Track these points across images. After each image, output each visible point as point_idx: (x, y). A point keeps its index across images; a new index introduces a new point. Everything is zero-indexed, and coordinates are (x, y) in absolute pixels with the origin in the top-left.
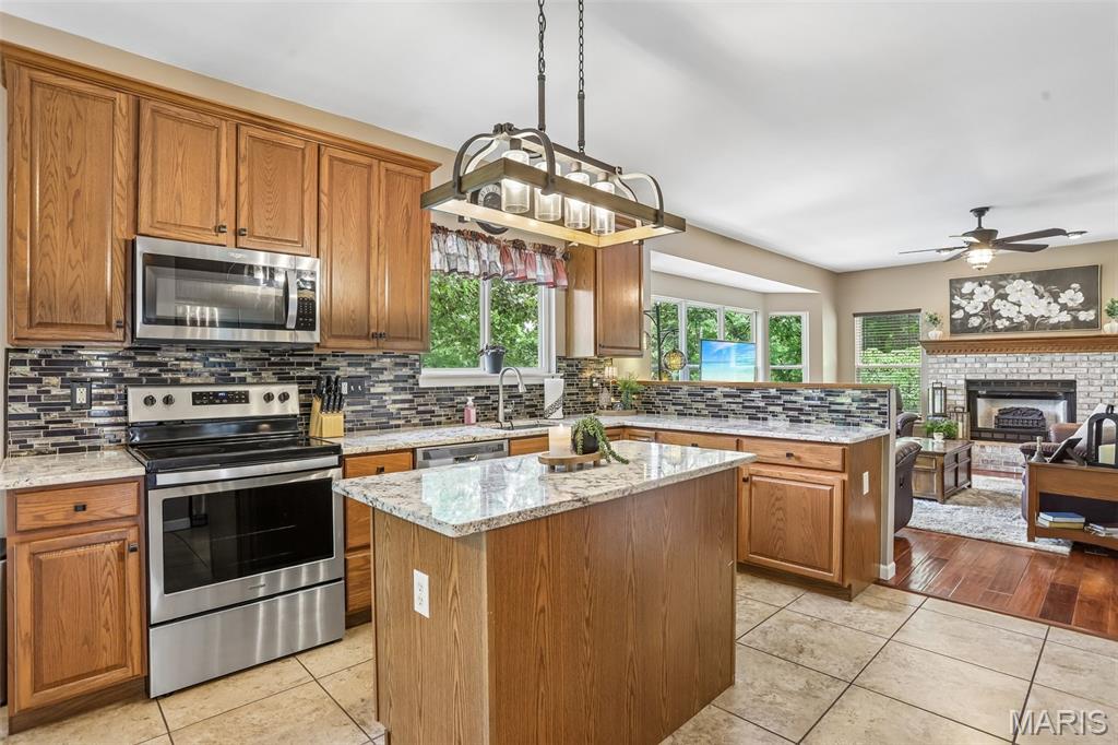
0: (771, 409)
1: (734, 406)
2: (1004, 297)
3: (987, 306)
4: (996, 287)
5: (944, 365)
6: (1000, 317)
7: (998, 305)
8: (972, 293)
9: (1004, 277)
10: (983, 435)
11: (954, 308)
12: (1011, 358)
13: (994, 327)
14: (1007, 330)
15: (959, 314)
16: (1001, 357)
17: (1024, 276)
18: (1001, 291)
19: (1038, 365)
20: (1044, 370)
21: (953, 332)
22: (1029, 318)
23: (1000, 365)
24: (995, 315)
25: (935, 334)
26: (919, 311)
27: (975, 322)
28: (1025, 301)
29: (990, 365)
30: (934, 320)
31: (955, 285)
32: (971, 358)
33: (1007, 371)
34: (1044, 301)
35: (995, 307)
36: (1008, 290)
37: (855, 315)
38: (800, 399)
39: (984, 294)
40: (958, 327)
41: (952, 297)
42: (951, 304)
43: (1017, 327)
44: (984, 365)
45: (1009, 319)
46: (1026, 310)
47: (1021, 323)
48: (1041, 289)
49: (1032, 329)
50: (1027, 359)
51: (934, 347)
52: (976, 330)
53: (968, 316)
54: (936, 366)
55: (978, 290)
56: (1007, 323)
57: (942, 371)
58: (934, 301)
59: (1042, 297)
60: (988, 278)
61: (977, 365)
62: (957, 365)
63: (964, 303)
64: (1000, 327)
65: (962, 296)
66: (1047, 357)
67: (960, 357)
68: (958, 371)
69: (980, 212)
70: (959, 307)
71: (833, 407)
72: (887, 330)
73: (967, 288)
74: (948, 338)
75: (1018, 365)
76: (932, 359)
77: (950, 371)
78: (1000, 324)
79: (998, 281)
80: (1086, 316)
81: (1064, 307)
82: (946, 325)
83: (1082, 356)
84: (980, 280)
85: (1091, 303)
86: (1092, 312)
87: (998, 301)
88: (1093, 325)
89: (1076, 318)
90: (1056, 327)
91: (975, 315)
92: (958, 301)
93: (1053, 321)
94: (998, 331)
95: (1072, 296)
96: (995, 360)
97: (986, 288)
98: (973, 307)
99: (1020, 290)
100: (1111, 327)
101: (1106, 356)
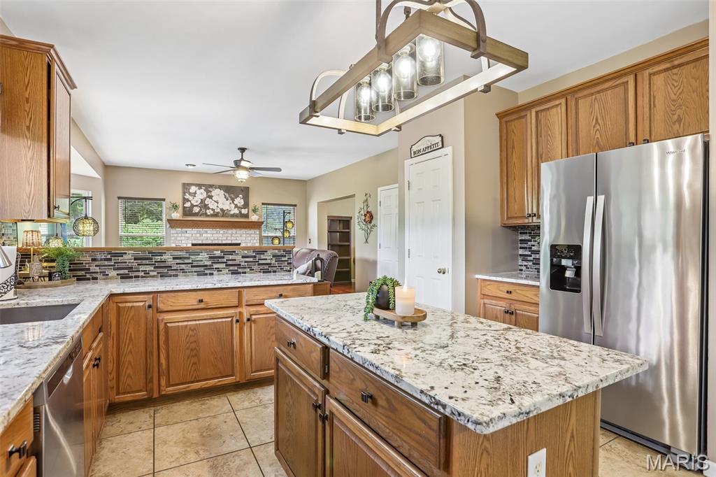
0: (215, 266)
1: (183, 266)
2: (211, 197)
3: (203, 201)
4: (208, 192)
5: (180, 235)
6: (209, 208)
7: (208, 201)
8: (195, 193)
9: (211, 186)
11: (185, 200)
12: (214, 231)
13: (206, 213)
14: (212, 215)
15: (188, 205)
16: (210, 231)
17: (220, 187)
18: (209, 194)
19: (226, 235)
20: (229, 238)
21: (184, 215)
22: (222, 210)
23: (209, 235)
24: (206, 207)
25: (176, 215)
26: (164, 200)
27: (196, 210)
28: (220, 201)
30: (175, 207)
31: (186, 187)
32: (195, 231)
33: (212, 238)
34: (228, 202)
35: (206, 203)
36: (213, 194)
37: (119, 198)
38: (238, 258)
39: (201, 194)
40: (188, 212)
41: (184, 193)
42: (184, 198)
43: (216, 215)
44: (201, 235)
45: (213, 210)
46: (221, 206)
47: (218, 213)
48: (227, 196)
49: (223, 216)
50: (222, 232)
51: (173, 223)
52: (196, 214)
53: (193, 206)
54: (176, 235)
55: (198, 192)
56: (212, 212)
57: (179, 238)
58: (172, 195)
59: (227, 200)
60: (204, 185)
61: (198, 235)
62: (187, 235)
63: (191, 198)
64: (209, 214)
65: (190, 194)
66: (230, 231)
67: (189, 230)
68: (188, 237)
69: (243, 150)
70: (188, 200)
73: (193, 189)
74: (181, 219)
75: (217, 235)
76: (173, 231)
77: (184, 238)
78: (209, 212)
79: (208, 188)
80: (244, 211)
81: (236, 206)
82: (180, 210)
83: (243, 231)
84: (200, 186)
85: (246, 205)
86: (247, 210)
87: (208, 199)
88: (247, 216)
89: (240, 212)
90: (233, 216)
91: (196, 206)
92: (187, 196)
93: (232, 213)
94: (207, 216)
95: (239, 201)
96: (207, 232)
97: (202, 191)
98: (196, 201)
99: (218, 194)
100: (254, 218)
101: (252, 231)
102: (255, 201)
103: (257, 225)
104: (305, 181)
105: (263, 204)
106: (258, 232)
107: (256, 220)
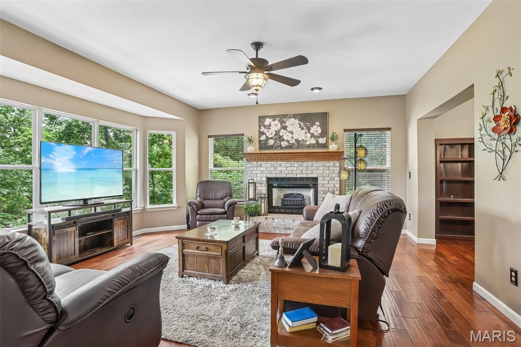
2: (285, 128)
3: (277, 133)
4: (282, 122)
5: (255, 169)
6: (283, 140)
7: (283, 132)
8: (270, 125)
9: (285, 116)
10: (276, 210)
11: (261, 133)
12: (288, 164)
13: (281, 145)
14: (287, 147)
15: (263, 138)
16: (284, 164)
17: (295, 116)
18: (284, 124)
19: (301, 168)
20: (304, 172)
21: (260, 148)
22: (297, 141)
23: (283, 169)
24: (281, 139)
25: (251, 149)
26: (243, 135)
27: (271, 142)
28: (295, 132)
29: (278, 169)
30: (250, 141)
31: (262, 119)
32: (269, 164)
33: (286, 172)
34: (304, 131)
35: (281, 134)
36: (287, 124)
37: (209, 137)
39: (275, 125)
40: (263, 145)
41: (260, 127)
42: (259, 131)
43: (290, 146)
44: (275, 168)
45: (288, 141)
46: (296, 136)
47: (293, 144)
48: (302, 124)
49: (298, 148)
50: (296, 165)
51: (252, 157)
52: (271, 147)
53: (268, 139)
54: (251, 169)
55: (273, 123)
56: (287, 144)
57: (254, 172)
58: (250, 130)
59: (302, 129)
60: (277, 116)
61: (272, 169)
62: (262, 169)
63: (266, 131)
64: (283, 146)
65: (265, 127)
66: (305, 164)
67: (263, 163)
68: (262, 171)
69: (258, 45)
70: (263, 133)
73: (268, 121)
74: (258, 151)
75: (291, 168)
76: (249, 165)
77: (258, 172)
78: (284, 144)
79: (282, 118)
80: (322, 141)
81: (312, 135)
82: (257, 145)
83: (321, 163)
84: (274, 117)
85: (324, 133)
86: (325, 139)
87: (282, 130)
88: (325, 146)
89: (317, 142)
90: (309, 146)
91: (271, 138)
92: (263, 129)
93: (308, 143)
94: (282, 148)
95: (316, 129)
96: (281, 166)
97: (277, 122)
98: (270, 133)
99: (293, 124)
100: (333, 147)
101: (331, 163)
102: (336, 126)
103: (337, 156)
104: (405, 95)
105: (345, 130)
106: (338, 165)
107: (335, 150)
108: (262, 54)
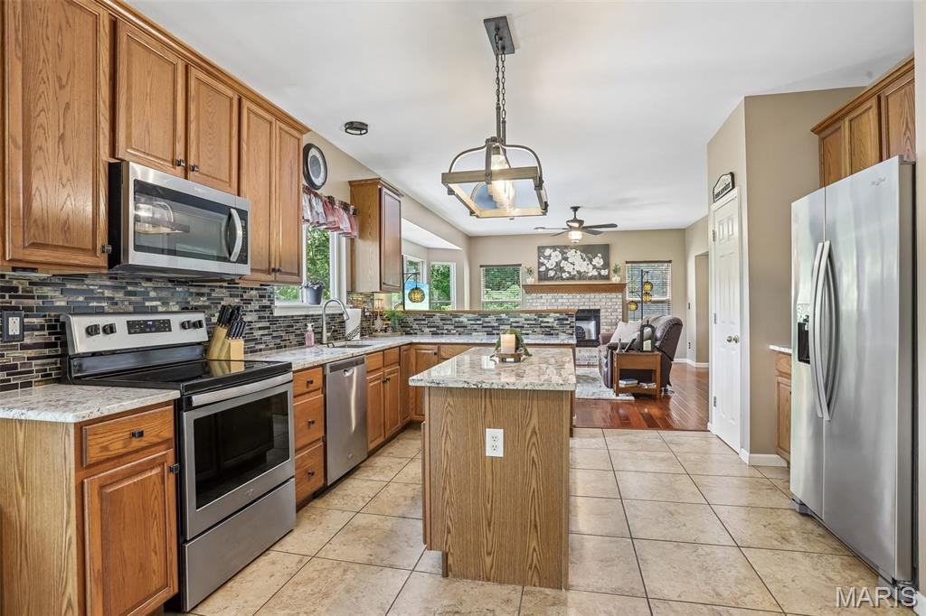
0: (502, 327)
1: (475, 327)
2: (566, 259)
3: (558, 264)
4: (563, 253)
5: (535, 301)
6: (565, 271)
7: (563, 264)
8: (550, 256)
9: (566, 247)
11: (541, 264)
12: (570, 296)
13: (561, 277)
14: (568, 279)
15: (543, 269)
16: (565, 296)
17: (576, 247)
18: (565, 255)
19: (583, 300)
20: (586, 304)
21: (540, 279)
22: (578, 272)
23: (565, 301)
24: (562, 270)
25: (531, 280)
26: (520, 265)
27: (551, 273)
28: (577, 263)
29: (560, 301)
30: (530, 272)
31: (541, 249)
32: (550, 296)
33: (568, 304)
34: (585, 263)
36: (568, 255)
37: (481, 266)
39: (556, 256)
40: (543, 276)
41: (539, 258)
42: (539, 262)
43: (572, 278)
44: (557, 300)
45: (569, 273)
46: (577, 268)
47: (575, 275)
48: (584, 256)
49: (580, 279)
50: (578, 297)
51: (529, 289)
52: (552, 279)
53: (548, 270)
54: (531, 301)
55: (553, 254)
56: (568, 275)
57: (534, 304)
58: (528, 260)
59: (584, 260)
60: (558, 247)
62: (542, 300)
63: (546, 262)
64: (564, 277)
65: (545, 257)
66: (587, 296)
67: (544, 295)
68: (543, 303)
69: (575, 209)
70: (543, 264)
71: (543, 325)
72: (502, 276)
73: (548, 252)
74: (537, 284)
75: (574, 300)
76: (528, 297)
77: (539, 304)
78: (565, 275)
79: (563, 249)
80: (604, 272)
81: (594, 267)
82: (536, 275)
83: (603, 295)
84: (554, 248)
85: (606, 265)
86: (607, 271)
87: (563, 261)
88: (607, 278)
89: (599, 273)
90: (591, 278)
91: (552, 269)
92: (542, 260)
93: (590, 275)
94: (563, 279)
95: (598, 261)
96: (562, 297)
97: (557, 253)
98: (551, 264)
99: (574, 256)
100: (615, 279)
101: (614, 295)
102: (617, 259)
103: (620, 288)
104: (684, 230)
105: (627, 262)
106: (620, 296)
107: (618, 282)
108: (580, 215)
